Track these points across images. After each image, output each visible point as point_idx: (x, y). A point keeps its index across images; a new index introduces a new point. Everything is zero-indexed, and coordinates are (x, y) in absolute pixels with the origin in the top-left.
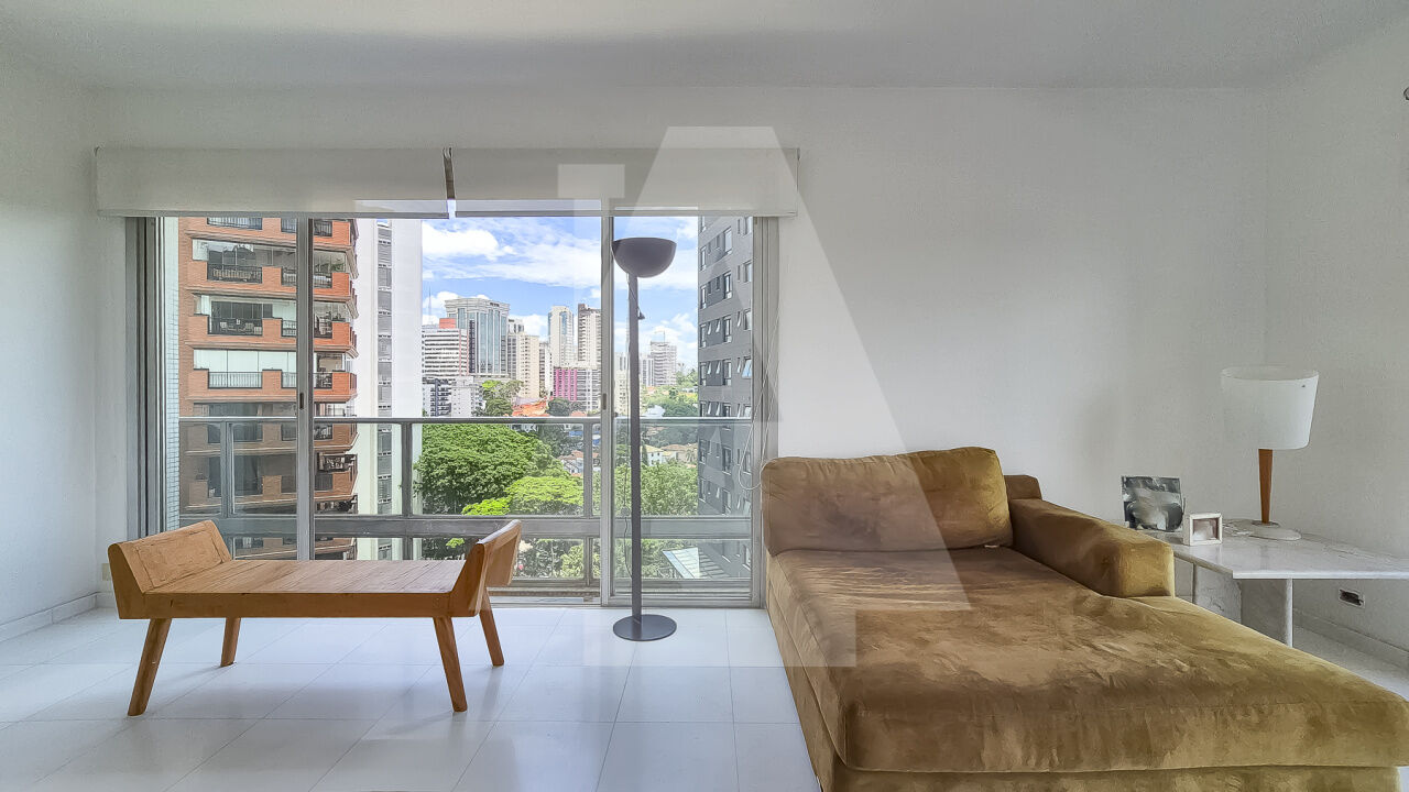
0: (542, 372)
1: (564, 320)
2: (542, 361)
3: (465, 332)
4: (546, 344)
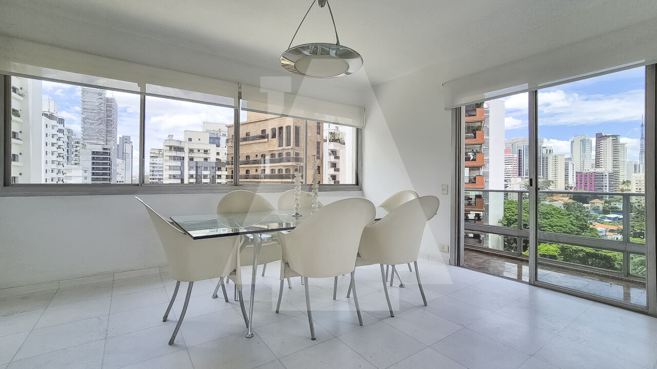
0: (567, 176)
1: (584, 145)
2: (567, 169)
3: (516, 156)
4: (569, 159)
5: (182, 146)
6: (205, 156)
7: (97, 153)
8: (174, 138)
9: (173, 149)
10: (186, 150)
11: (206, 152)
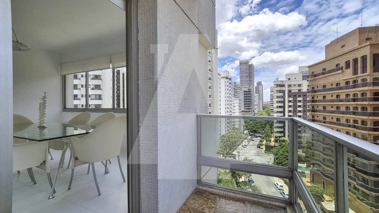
5: (284, 84)
6: (299, 88)
7: (246, 92)
8: (279, 80)
9: (278, 86)
10: (286, 86)
11: (300, 85)
